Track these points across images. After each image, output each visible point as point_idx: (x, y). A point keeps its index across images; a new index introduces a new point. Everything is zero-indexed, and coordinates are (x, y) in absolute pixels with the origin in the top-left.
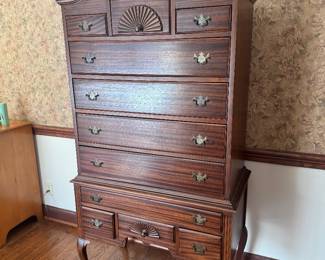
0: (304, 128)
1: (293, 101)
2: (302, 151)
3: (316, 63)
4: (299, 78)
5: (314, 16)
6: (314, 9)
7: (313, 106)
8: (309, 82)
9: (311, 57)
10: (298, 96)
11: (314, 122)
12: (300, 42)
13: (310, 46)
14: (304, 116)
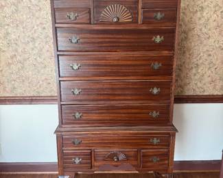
0: (187, 81)
1: (181, 66)
2: (187, 94)
3: (193, 44)
4: (184, 52)
5: (191, 18)
6: (192, 14)
7: (192, 68)
8: (190, 55)
9: (191, 41)
10: (184, 63)
11: (192, 77)
12: (185, 32)
13: (190, 34)
14: (187, 74)
